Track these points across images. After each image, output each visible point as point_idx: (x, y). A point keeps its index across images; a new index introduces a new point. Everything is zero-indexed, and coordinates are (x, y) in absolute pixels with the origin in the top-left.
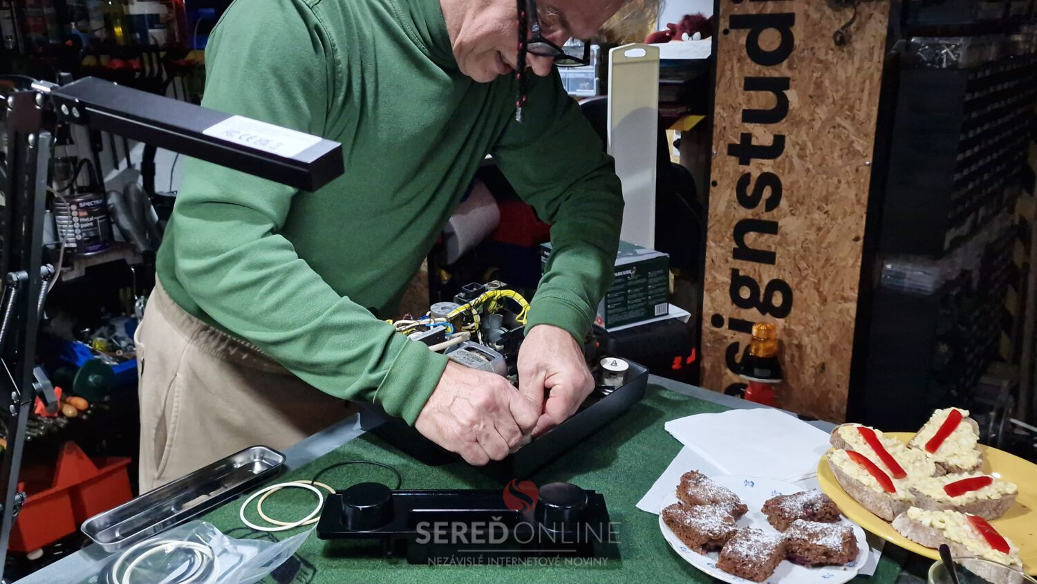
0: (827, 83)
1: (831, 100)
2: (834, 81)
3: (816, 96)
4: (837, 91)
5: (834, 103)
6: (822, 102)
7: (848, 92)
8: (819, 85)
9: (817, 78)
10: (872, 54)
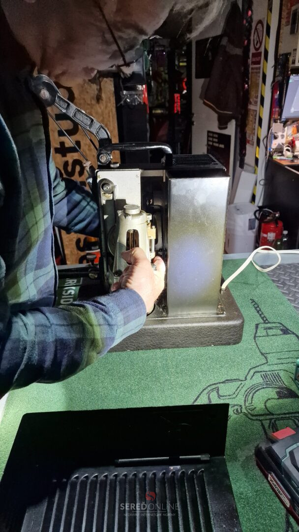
10: (110, 100)
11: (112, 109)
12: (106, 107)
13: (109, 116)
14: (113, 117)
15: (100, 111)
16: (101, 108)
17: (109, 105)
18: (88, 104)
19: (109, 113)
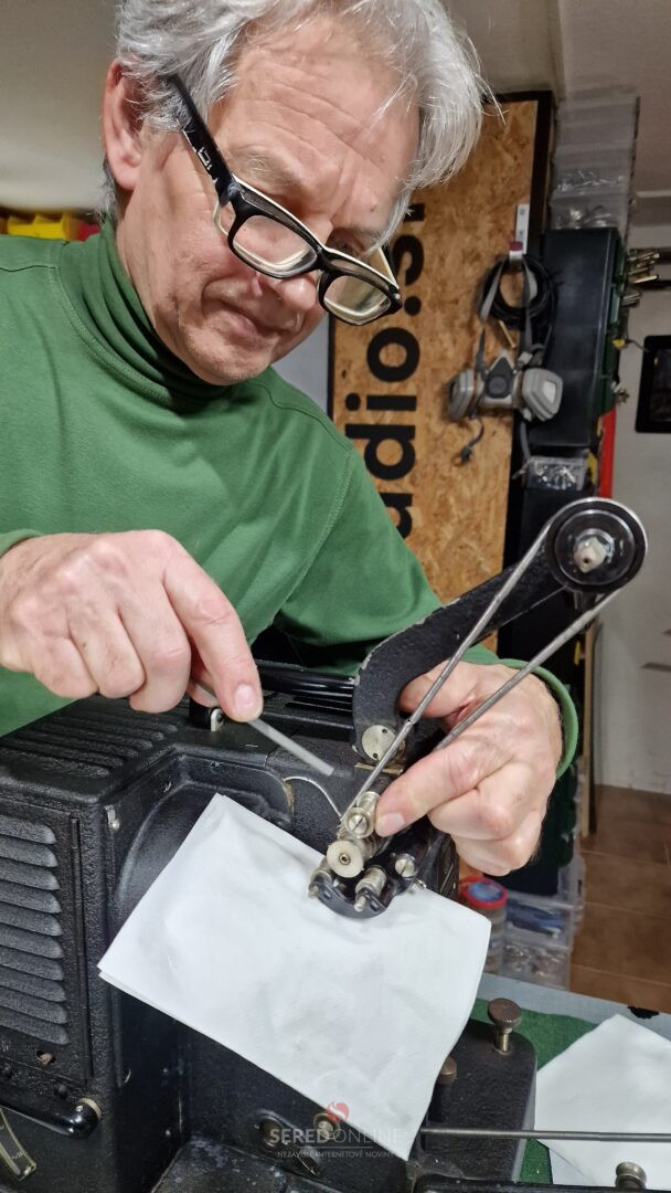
0: (452, 500)
1: (456, 519)
2: (459, 499)
3: (442, 514)
4: (463, 510)
5: (460, 522)
6: (448, 520)
7: (474, 512)
8: (444, 503)
9: (441, 496)
10: (496, 473)
11: (497, 496)
12: (484, 488)
13: (488, 509)
14: (497, 513)
15: (467, 493)
16: (471, 490)
17: (491, 483)
18: (443, 478)
19: (489, 502)
